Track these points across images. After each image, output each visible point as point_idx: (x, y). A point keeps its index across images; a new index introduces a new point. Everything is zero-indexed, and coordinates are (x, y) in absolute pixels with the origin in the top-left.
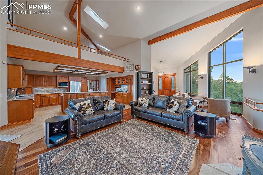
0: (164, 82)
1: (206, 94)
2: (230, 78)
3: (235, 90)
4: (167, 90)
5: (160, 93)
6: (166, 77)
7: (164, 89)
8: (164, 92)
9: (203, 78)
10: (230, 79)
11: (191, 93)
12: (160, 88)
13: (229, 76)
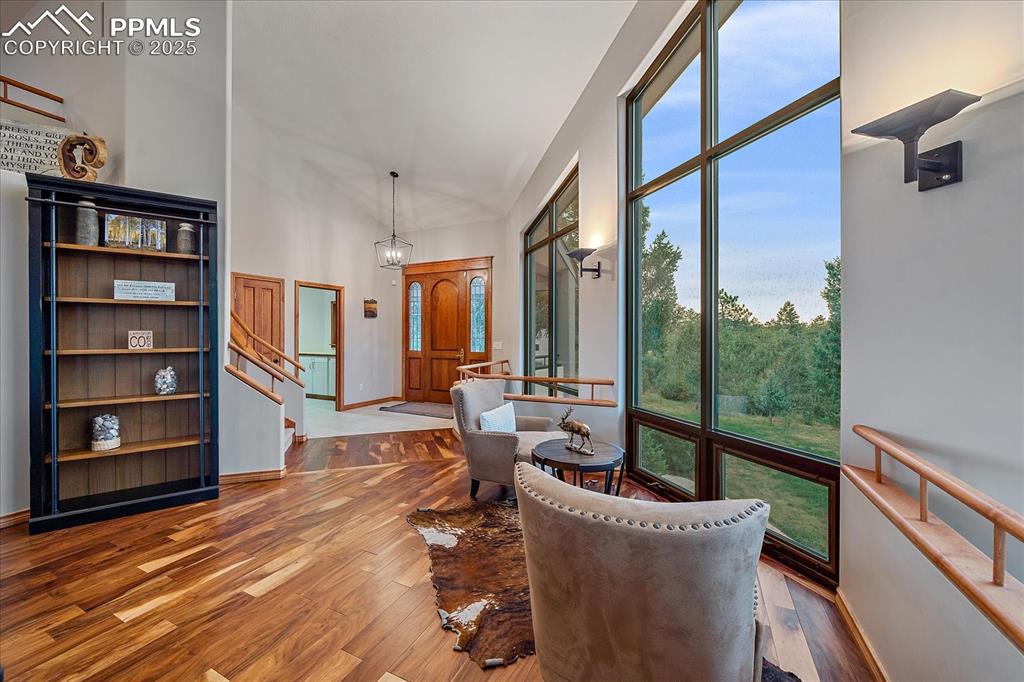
0: (434, 308)
1: (612, 384)
2: (739, 303)
3: (754, 347)
4: (446, 354)
5: (413, 370)
6: (444, 276)
7: (432, 349)
8: (435, 363)
9: (598, 270)
10: (741, 310)
11: (526, 374)
12: (416, 345)
13: (736, 298)
